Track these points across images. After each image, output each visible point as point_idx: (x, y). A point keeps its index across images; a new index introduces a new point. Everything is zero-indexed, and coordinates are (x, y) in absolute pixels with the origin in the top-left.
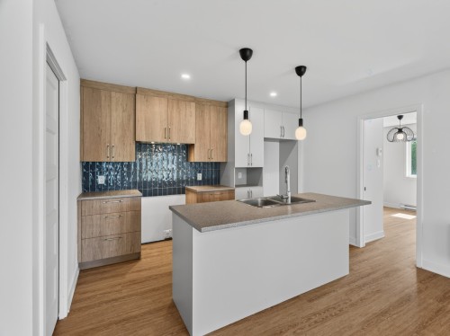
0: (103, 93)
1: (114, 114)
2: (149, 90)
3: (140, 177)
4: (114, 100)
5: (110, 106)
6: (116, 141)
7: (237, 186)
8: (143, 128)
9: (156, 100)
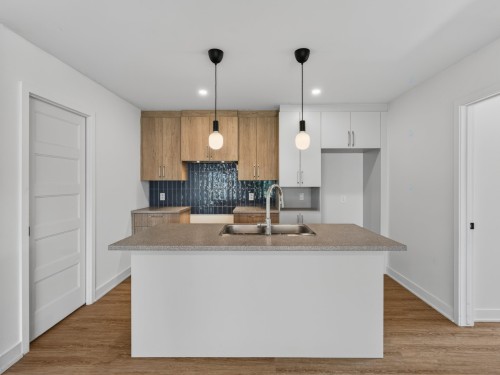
0: (157, 120)
1: (165, 138)
2: (193, 111)
3: (193, 195)
4: (165, 125)
5: (161, 131)
6: (166, 162)
7: (282, 209)
8: (187, 148)
9: (199, 120)
